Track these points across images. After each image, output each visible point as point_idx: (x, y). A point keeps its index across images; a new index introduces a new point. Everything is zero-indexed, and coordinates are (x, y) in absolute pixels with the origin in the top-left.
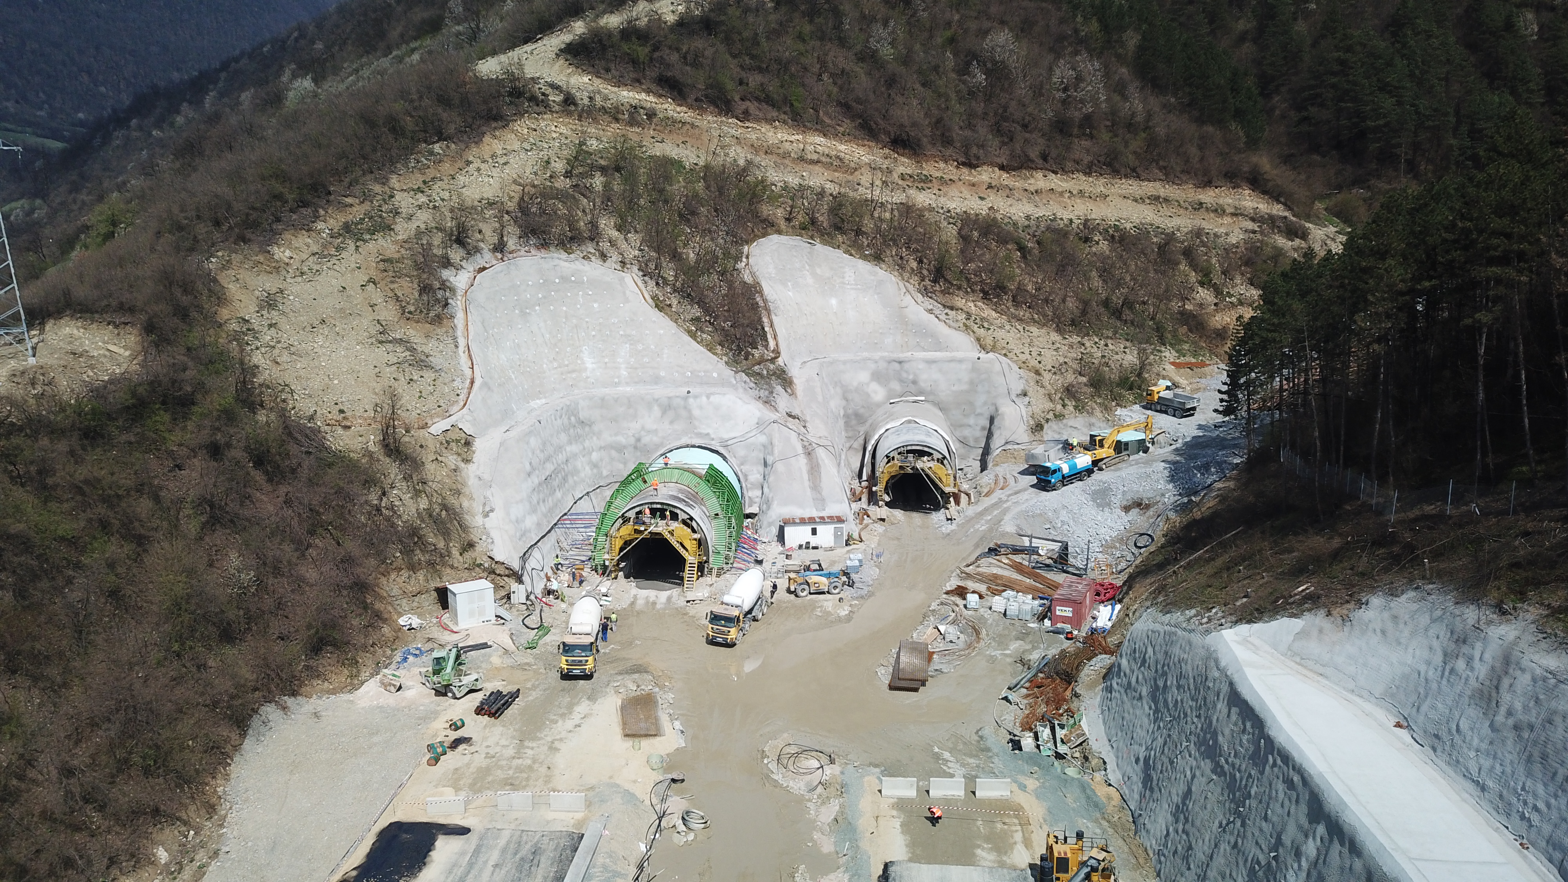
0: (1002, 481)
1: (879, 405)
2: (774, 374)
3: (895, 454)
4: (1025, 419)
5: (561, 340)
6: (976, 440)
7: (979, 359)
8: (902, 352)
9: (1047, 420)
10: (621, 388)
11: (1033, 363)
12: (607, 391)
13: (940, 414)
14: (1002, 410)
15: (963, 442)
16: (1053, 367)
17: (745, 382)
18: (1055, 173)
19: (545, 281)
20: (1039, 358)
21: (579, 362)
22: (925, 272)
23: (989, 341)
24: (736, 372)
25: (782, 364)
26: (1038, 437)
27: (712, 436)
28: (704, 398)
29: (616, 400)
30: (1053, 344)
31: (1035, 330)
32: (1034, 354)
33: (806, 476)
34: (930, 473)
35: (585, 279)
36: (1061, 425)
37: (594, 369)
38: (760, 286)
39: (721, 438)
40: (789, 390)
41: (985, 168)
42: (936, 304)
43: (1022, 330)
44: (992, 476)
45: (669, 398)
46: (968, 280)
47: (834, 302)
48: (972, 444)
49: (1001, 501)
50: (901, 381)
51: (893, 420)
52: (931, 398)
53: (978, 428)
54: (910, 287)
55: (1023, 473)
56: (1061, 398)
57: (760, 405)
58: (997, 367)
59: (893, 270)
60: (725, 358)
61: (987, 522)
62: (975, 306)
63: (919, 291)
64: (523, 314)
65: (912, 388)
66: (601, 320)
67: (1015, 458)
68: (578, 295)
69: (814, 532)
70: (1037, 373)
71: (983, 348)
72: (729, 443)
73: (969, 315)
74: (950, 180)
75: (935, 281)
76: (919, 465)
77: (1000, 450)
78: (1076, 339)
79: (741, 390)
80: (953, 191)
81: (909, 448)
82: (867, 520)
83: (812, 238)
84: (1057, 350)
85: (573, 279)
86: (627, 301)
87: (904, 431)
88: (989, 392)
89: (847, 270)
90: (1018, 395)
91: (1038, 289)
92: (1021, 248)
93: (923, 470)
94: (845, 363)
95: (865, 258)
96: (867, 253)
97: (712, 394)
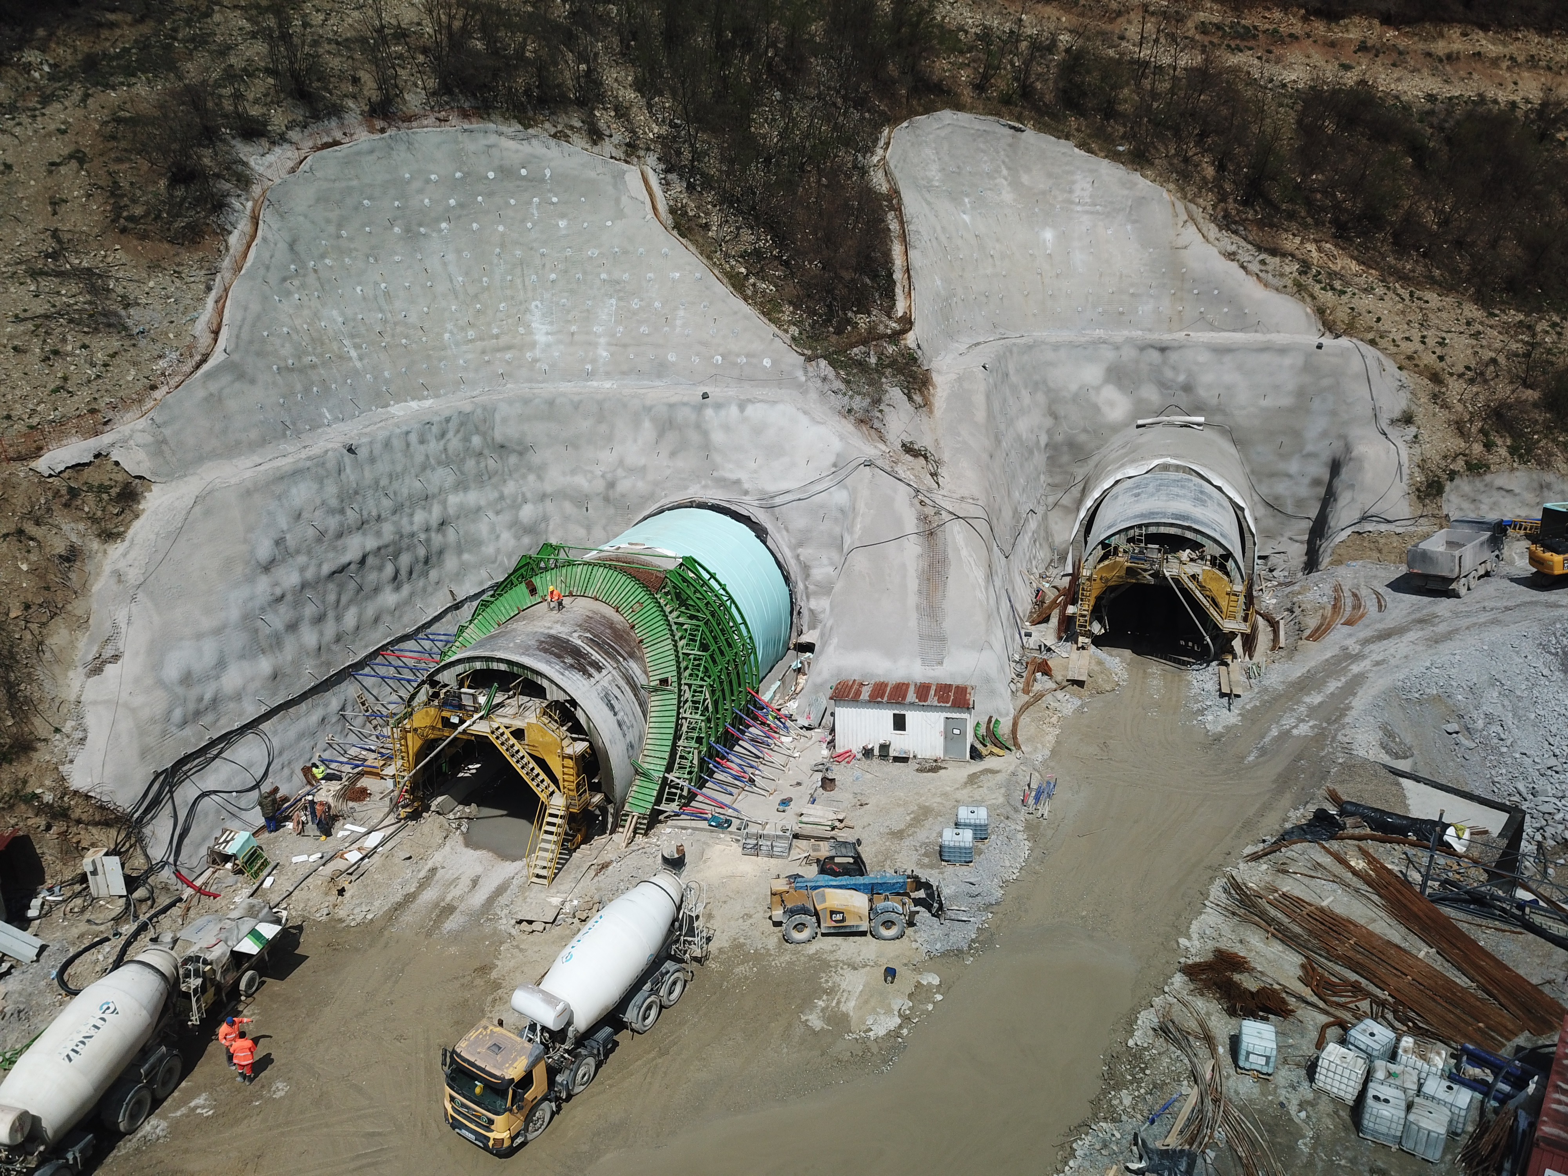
0: (1349, 601)
1: (1115, 429)
2: (893, 364)
3: (1119, 541)
4: (1406, 471)
5: (488, 288)
6: (1300, 503)
7: (1320, 347)
8: (1170, 331)
9: (1452, 475)
10: (595, 384)
11: (1428, 359)
12: (566, 387)
13: (1232, 450)
14: (1361, 449)
15: (1273, 506)
16: (1468, 368)
17: (825, 379)
18: (1485, 28)
19: (466, 175)
20: (1439, 351)
21: (521, 330)
22: (1228, 187)
23: (1342, 315)
24: (809, 359)
25: (913, 345)
26: (1430, 509)
27: (746, 486)
28: (734, 410)
29: (576, 406)
30: (1468, 324)
31: (1433, 298)
32: (1431, 342)
33: (913, 584)
34: (1192, 586)
35: (548, 173)
36: (1478, 484)
37: (548, 345)
38: (900, 199)
39: (762, 492)
40: (918, 398)
41: (1356, 19)
42: (1244, 244)
43: (1407, 296)
44: (1327, 588)
45: (671, 406)
46: (1309, 203)
47: (1048, 235)
48: (1290, 510)
49: (1347, 657)
50: (1163, 385)
51: (1133, 461)
52: (1218, 419)
53: (1306, 481)
54: (1197, 212)
55: (1398, 585)
56: (1481, 430)
57: (848, 426)
58: (1356, 364)
59: (1168, 180)
60: (794, 330)
61: (1313, 711)
62: (1320, 250)
63: (1213, 219)
64: (411, 235)
65: (1183, 400)
66: (569, 252)
67: (1380, 551)
68: (530, 203)
69: (900, 723)
70: (1436, 378)
71: (1330, 327)
72: (778, 501)
73: (1305, 266)
74: (1291, 35)
75: (1246, 203)
76: (1171, 569)
77: (1349, 531)
78: (1514, 316)
79: (813, 395)
80: (1294, 55)
81: (1153, 530)
82: (1042, 683)
83: (1019, 119)
84: (1476, 335)
85: (524, 172)
86: (620, 214)
87: (1151, 488)
88: (1334, 413)
89: (1078, 177)
90: (1393, 422)
91: (1445, 223)
92: (1416, 149)
93: (1177, 581)
94: (1056, 347)
95: (1114, 156)
96: (1121, 148)
97: (749, 401)
